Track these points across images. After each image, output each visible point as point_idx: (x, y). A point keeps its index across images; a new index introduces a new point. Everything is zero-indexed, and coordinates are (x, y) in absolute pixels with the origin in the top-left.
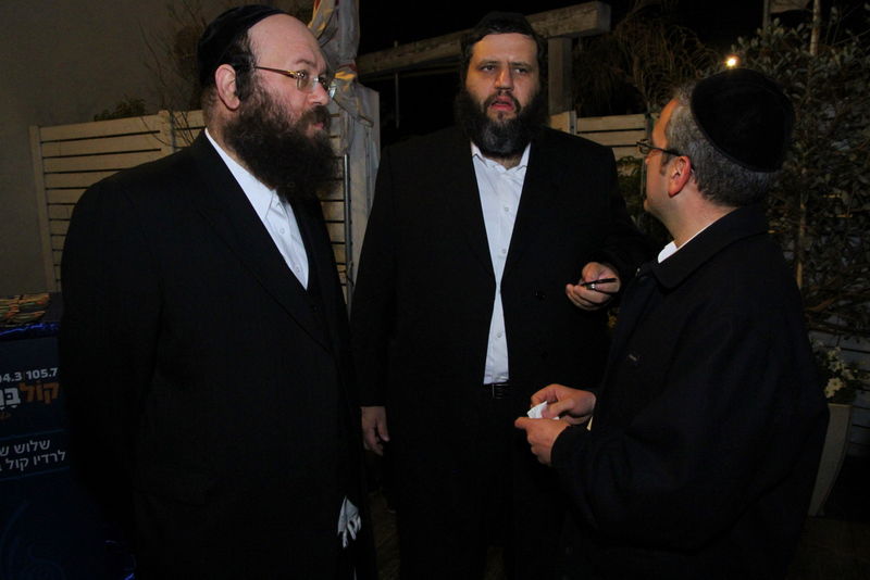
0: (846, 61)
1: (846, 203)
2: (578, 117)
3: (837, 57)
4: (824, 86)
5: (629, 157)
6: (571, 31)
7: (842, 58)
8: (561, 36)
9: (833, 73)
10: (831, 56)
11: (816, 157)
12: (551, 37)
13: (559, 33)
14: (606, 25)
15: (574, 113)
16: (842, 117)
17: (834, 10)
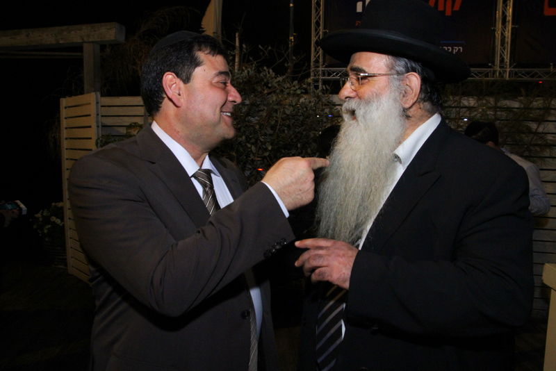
0: (250, 74)
1: (254, 152)
2: (102, 96)
3: (246, 71)
4: (242, 86)
5: (135, 123)
6: (99, 40)
7: (248, 72)
8: (93, 42)
9: (245, 80)
10: (243, 71)
11: (239, 126)
12: (86, 42)
13: (91, 40)
14: (122, 39)
15: (99, 94)
16: (252, 104)
17: (244, 46)
